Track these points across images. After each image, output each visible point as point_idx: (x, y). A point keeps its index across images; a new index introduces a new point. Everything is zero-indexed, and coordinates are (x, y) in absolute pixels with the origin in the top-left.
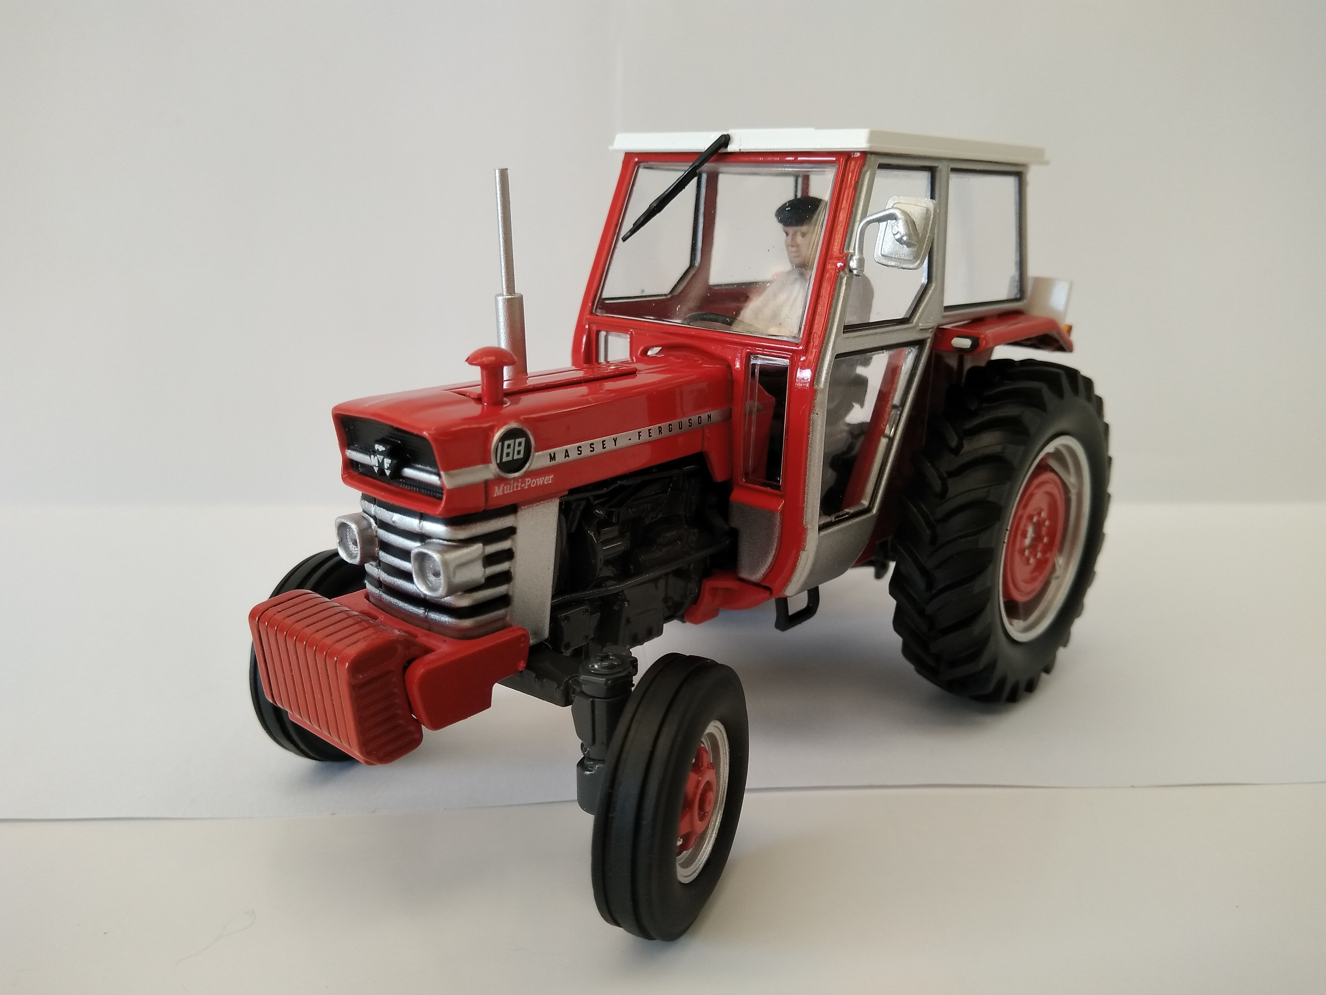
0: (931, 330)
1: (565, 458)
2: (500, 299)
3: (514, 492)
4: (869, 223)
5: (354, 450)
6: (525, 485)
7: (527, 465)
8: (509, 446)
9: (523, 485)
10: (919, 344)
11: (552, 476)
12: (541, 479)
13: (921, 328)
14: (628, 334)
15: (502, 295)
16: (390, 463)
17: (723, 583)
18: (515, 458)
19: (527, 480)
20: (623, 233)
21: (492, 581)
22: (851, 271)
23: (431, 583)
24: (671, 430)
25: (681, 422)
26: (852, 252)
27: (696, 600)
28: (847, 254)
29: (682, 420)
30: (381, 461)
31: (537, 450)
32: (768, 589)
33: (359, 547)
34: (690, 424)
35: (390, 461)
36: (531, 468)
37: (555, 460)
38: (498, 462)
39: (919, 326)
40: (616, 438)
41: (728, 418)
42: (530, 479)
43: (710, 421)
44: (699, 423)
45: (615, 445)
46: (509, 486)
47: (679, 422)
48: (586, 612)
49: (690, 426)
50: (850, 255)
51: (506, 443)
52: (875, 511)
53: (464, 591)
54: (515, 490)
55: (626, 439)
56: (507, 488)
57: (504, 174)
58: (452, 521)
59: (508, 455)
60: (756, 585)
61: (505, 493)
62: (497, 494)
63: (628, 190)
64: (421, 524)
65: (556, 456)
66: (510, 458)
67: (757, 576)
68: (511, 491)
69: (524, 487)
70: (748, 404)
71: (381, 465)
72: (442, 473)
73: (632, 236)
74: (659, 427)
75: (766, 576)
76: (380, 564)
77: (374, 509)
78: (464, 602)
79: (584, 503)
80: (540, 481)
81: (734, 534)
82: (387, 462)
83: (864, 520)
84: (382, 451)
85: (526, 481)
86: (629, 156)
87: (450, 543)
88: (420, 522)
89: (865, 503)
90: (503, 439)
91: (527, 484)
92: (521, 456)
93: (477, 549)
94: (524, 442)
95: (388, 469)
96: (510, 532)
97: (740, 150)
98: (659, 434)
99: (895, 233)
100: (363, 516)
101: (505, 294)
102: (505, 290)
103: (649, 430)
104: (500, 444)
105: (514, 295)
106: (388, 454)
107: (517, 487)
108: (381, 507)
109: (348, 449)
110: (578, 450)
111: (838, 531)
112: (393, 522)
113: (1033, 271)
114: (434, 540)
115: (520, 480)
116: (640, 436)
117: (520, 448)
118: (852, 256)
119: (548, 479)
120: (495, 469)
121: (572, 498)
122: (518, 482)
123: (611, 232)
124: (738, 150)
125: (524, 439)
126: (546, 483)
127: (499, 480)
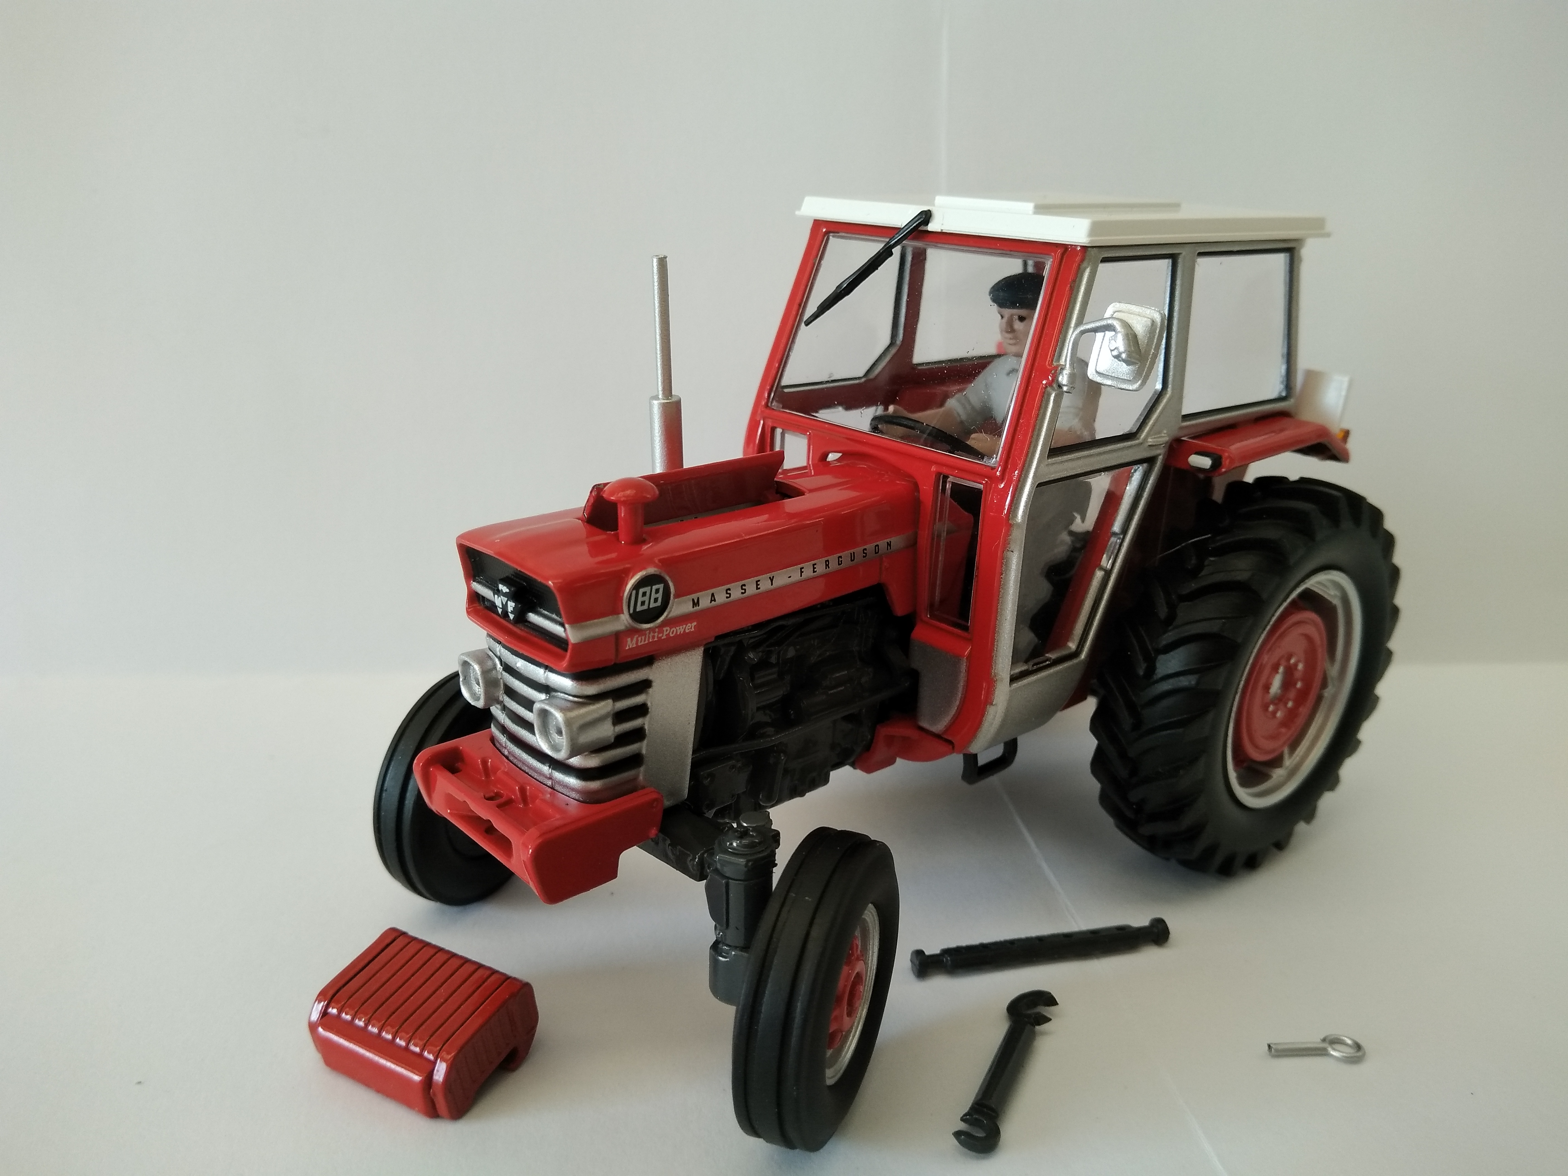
0: (1163, 445)
1: (711, 602)
2: (656, 403)
3: (649, 643)
4: (1083, 332)
5: (479, 582)
6: (663, 634)
7: (665, 614)
8: (644, 594)
9: (660, 635)
10: (1150, 461)
11: (695, 623)
12: (681, 627)
13: (1150, 444)
14: (806, 434)
15: (656, 398)
16: (514, 606)
17: (900, 730)
18: (651, 607)
19: (665, 629)
20: (806, 318)
21: (622, 740)
22: (1060, 386)
23: (554, 741)
24: (840, 563)
25: (854, 553)
26: (1063, 364)
27: (868, 747)
28: (1057, 367)
29: (854, 550)
30: (504, 603)
31: (677, 596)
32: (950, 742)
33: (481, 687)
34: (865, 555)
35: (514, 604)
36: (670, 616)
37: (699, 606)
38: (631, 611)
39: (1147, 442)
40: (773, 577)
41: (913, 545)
42: (668, 628)
43: (890, 549)
44: (876, 553)
45: (772, 585)
46: (643, 638)
47: (851, 554)
48: (733, 768)
49: (864, 557)
50: (1060, 369)
51: (641, 591)
52: (1083, 656)
53: (590, 752)
54: (651, 641)
55: (784, 578)
56: (642, 639)
57: (663, 263)
58: (579, 676)
59: (643, 603)
60: (938, 736)
61: (639, 644)
62: (629, 646)
63: (814, 265)
64: (546, 675)
65: (700, 601)
66: (645, 607)
67: (938, 727)
68: (646, 642)
69: (661, 637)
70: (938, 525)
71: (505, 607)
72: (567, 626)
73: (815, 321)
74: (826, 561)
75: (948, 729)
76: (504, 708)
77: (499, 649)
78: (592, 762)
79: (733, 649)
80: (680, 630)
81: (914, 676)
82: (511, 605)
83: (1069, 667)
84: (506, 592)
85: (664, 631)
86: (818, 224)
87: (576, 699)
88: (545, 672)
89: (1072, 646)
90: (637, 587)
91: (665, 633)
92: (659, 603)
93: (607, 706)
94: (662, 589)
95: (512, 612)
96: (645, 685)
97: (942, 230)
98: (826, 568)
99: (1112, 349)
100: (488, 655)
101: (660, 397)
102: (661, 393)
103: (814, 565)
104: (634, 592)
105: (670, 399)
106: (512, 596)
107: (653, 637)
108: (506, 650)
109: (474, 581)
110: (727, 593)
111: (1036, 681)
112: (517, 668)
113: (1304, 361)
114: (559, 694)
115: (657, 630)
116: (802, 572)
117: (657, 595)
118: (1062, 369)
119: (690, 627)
120: (627, 620)
121: (721, 642)
122: (654, 632)
123: (794, 313)
124: (940, 231)
125: (663, 585)
126: (687, 631)
127: (631, 632)
